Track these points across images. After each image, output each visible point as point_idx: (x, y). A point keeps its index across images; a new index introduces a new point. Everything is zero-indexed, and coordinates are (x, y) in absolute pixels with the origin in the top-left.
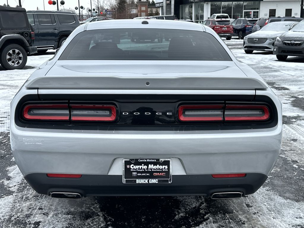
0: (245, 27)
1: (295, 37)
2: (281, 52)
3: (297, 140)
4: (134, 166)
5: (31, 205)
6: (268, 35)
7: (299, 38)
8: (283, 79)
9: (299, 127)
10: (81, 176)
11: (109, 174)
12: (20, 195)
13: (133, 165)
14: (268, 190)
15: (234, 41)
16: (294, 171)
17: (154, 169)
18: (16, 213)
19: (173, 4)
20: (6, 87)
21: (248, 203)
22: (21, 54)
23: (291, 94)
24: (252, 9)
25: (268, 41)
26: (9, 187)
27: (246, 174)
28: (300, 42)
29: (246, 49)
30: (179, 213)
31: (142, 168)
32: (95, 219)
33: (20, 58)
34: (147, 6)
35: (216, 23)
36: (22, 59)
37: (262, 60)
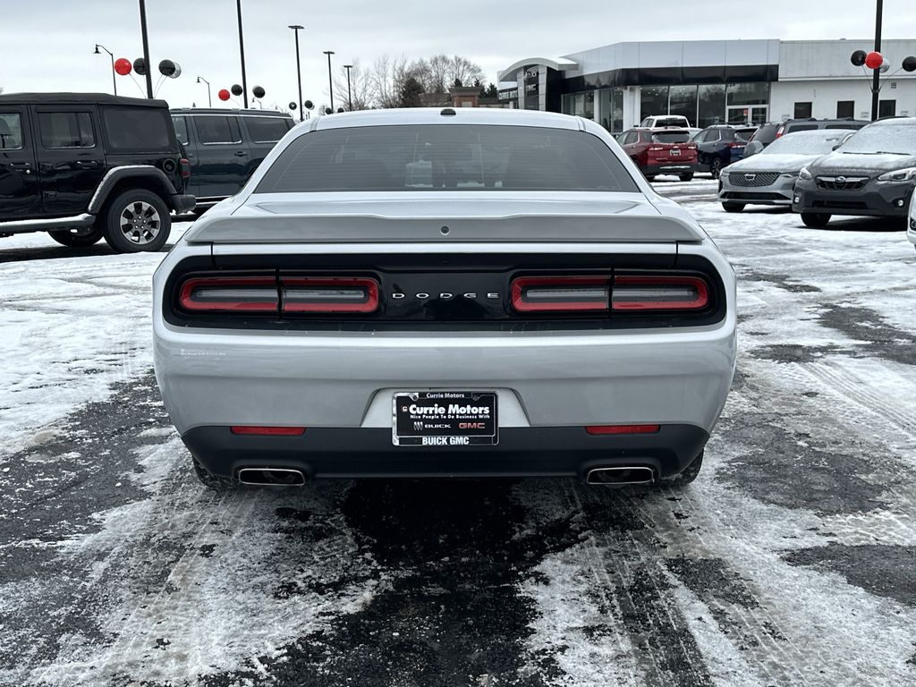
0: (729, 147)
1: (848, 168)
2: (813, 206)
3: (817, 394)
4: (418, 408)
5: (193, 516)
6: (782, 164)
7: (857, 168)
8: (810, 267)
9: (827, 368)
10: (303, 430)
11: (365, 425)
12: (167, 499)
13: (414, 406)
14: (729, 488)
15: (701, 184)
16: (797, 452)
17: (460, 414)
18: (161, 531)
19: (545, 92)
20: (120, 291)
21: (680, 510)
22: (157, 214)
23: (824, 299)
24: (748, 103)
25: (781, 180)
26: (142, 486)
27: (660, 425)
28: (858, 180)
29: (726, 200)
30: (522, 529)
31: (433, 411)
32: (334, 540)
33: (153, 224)
34: (477, 98)
35: (653, 137)
36: (159, 226)
37: (763, 228)
